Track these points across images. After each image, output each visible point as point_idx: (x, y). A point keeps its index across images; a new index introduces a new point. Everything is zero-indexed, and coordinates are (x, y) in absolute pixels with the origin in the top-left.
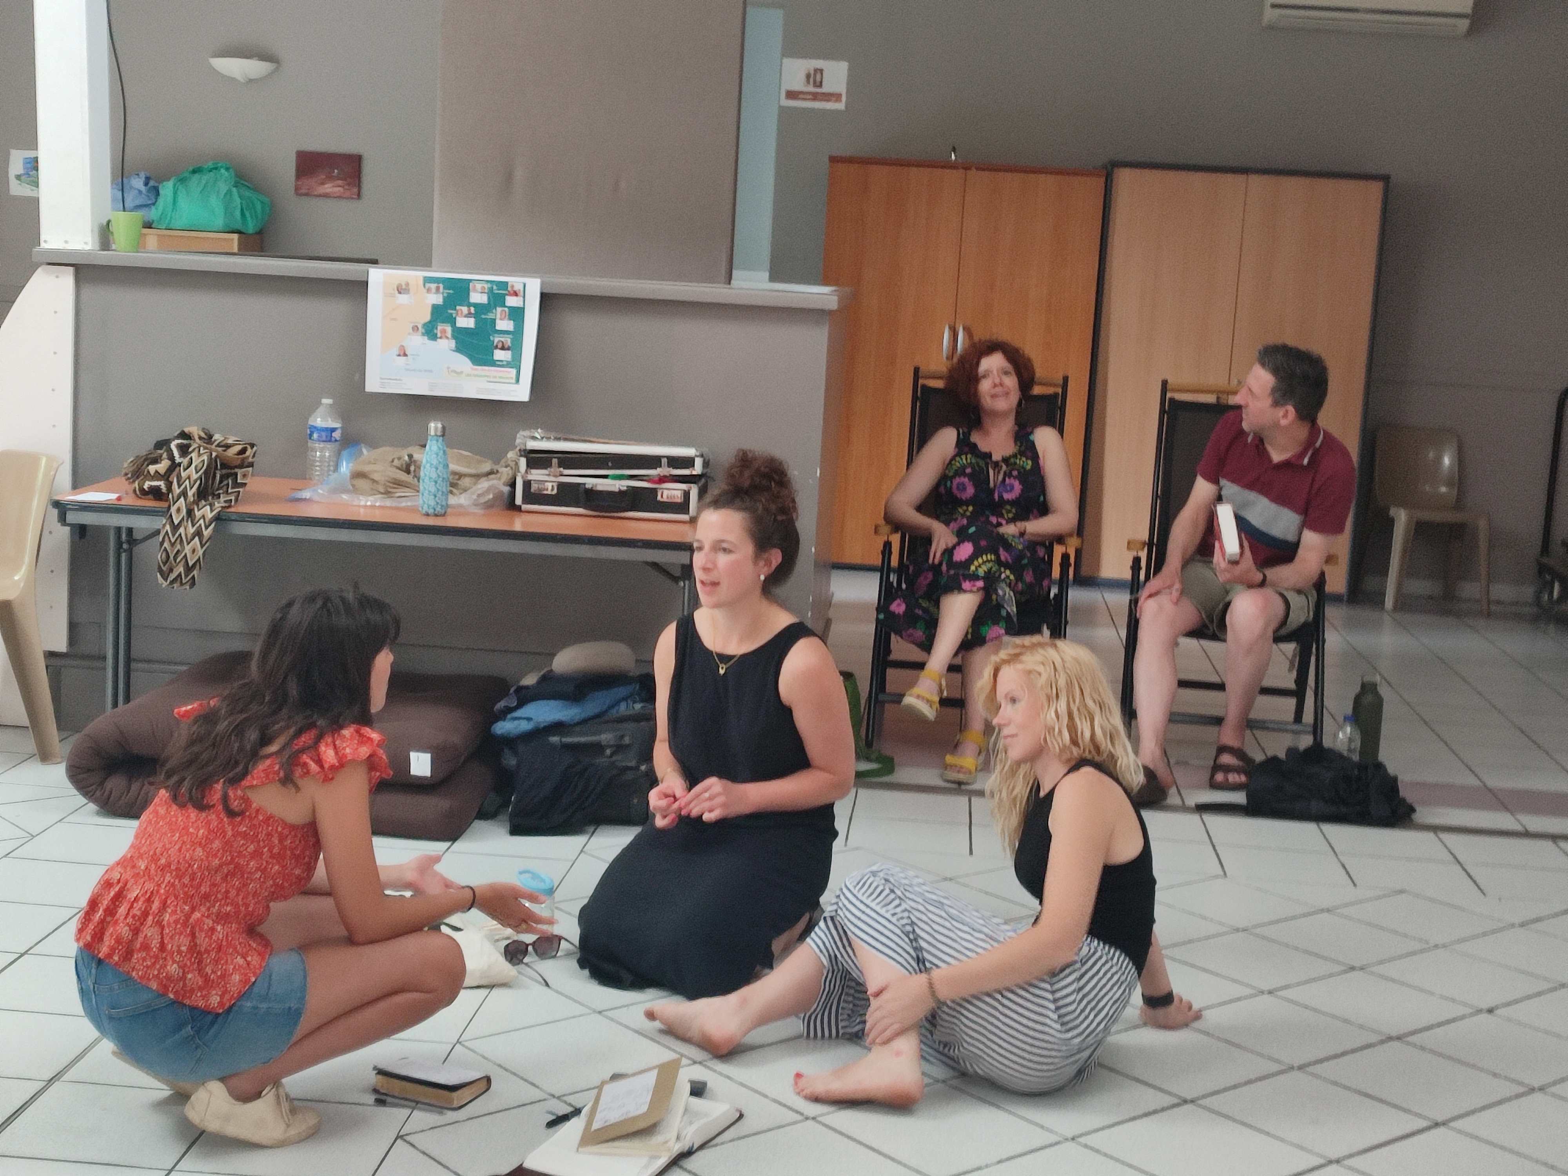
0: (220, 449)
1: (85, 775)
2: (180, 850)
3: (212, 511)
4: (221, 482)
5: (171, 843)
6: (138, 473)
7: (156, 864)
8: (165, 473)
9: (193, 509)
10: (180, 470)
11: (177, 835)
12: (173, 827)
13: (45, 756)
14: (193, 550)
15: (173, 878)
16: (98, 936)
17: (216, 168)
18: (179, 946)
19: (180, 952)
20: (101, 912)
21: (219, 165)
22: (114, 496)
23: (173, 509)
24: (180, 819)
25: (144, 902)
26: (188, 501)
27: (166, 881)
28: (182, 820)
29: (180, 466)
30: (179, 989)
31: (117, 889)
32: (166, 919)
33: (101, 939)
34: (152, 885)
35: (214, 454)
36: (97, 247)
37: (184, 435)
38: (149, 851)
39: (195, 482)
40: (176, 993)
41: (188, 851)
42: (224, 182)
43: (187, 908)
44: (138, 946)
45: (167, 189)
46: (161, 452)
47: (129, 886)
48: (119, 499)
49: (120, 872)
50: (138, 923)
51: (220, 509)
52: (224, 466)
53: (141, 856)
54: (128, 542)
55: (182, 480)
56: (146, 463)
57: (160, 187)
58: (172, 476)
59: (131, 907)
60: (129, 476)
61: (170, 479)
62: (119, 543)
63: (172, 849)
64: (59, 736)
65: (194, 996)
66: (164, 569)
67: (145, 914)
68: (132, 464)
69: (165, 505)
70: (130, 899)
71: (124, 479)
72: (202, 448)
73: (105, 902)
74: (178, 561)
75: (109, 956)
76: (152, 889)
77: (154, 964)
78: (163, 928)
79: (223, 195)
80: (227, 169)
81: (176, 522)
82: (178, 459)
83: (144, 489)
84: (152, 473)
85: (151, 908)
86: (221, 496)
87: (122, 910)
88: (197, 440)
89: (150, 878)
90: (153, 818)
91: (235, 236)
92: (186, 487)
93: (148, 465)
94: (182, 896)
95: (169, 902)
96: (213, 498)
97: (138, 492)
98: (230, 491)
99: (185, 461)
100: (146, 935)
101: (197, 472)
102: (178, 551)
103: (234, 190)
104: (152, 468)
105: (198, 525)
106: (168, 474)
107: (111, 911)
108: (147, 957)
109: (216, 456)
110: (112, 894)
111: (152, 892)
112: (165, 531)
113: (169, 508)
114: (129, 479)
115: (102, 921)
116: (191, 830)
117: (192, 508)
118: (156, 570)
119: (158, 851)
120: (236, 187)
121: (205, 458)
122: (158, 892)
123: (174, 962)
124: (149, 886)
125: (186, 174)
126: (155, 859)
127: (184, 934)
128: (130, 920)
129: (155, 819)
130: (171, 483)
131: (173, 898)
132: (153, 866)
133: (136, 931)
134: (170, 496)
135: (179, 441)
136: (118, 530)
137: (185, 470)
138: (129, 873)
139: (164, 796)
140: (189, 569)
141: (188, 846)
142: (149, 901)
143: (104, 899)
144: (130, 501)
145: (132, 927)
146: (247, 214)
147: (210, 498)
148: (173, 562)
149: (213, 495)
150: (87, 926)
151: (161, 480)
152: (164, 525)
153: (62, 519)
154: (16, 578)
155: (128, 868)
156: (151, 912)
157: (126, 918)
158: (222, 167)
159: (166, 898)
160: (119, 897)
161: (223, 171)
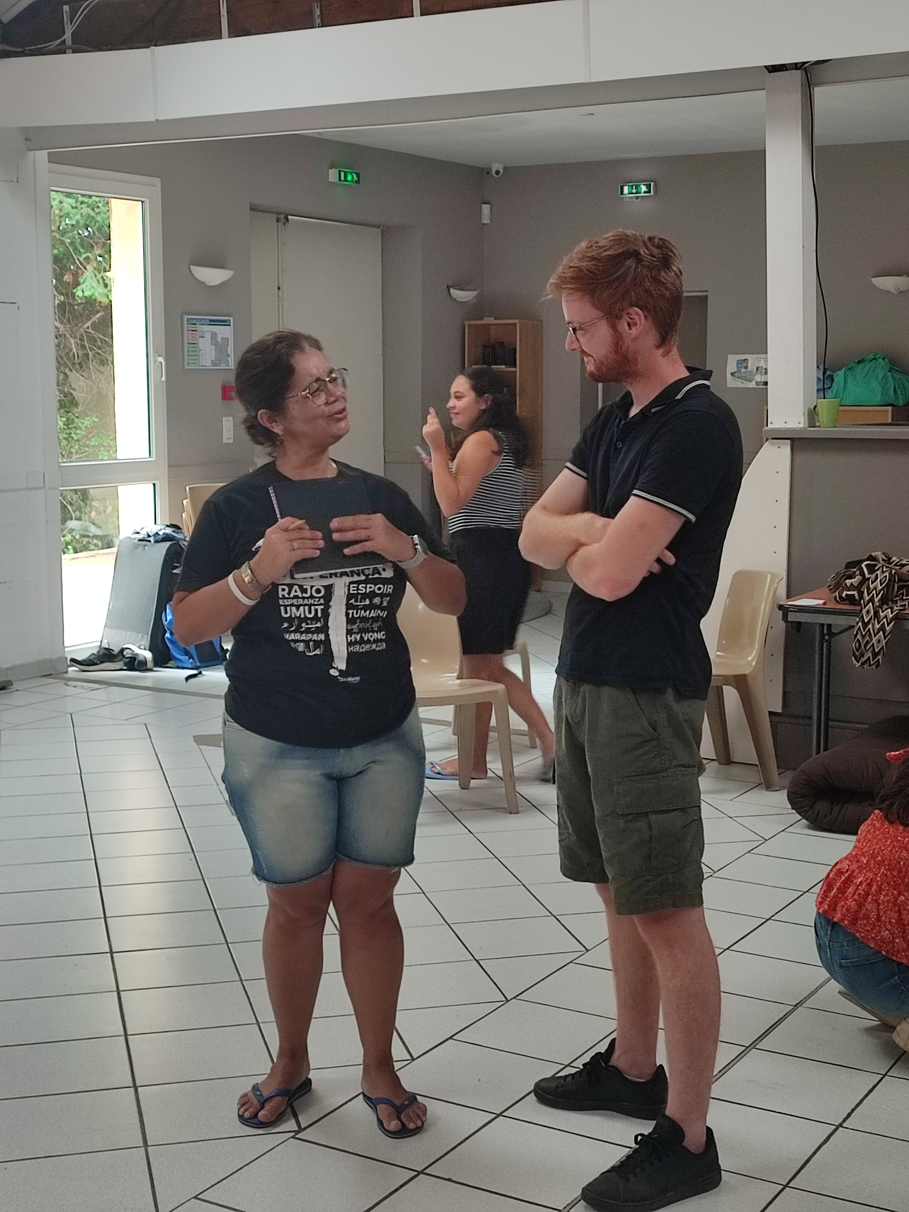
0: (897, 568)
1: (802, 799)
2: (891, 851)
3: (892, 613)
4: (898, 592)
5: (884, 846)
6: (838, 585)
7: (874, 860)
8: (858, 585)
9: (879, 611)
10: (869, 583)
11: (890, 841)
12: (887, 836)
13: (769, 786)
14: (879, 641)
15: (886, 870)
16: (833, 907)
17: (875, 359)
18: (890, 919)
19: (890, 923)
20: (835, 890)
21: (878, 356)
22: (822, 602)
23: (864, 611)
24: (891, 830)
25: (867, 885)
26: (875, 606)
27: (881, 872)
28: (893, 831)
29: (869, 581)
30: (890, 949)
31: (847, 875)
32: (881, 899)
33: (835, 909)
34: (872, 874)
35: (893, 571)
36: (807, 425)
37: (871, 558)
38: (869, 851)
39: (880, 591)
40: (887, 951)
41: (896, 852)
42: (881, 368)
43: (896, 892)
44: (861, 915)
45: (839, 377)
46: (855, 570)
47: (855, 874)
48: (824, 604)
49: (848, 864)
50: (862, 900)
51: (898, 611)
52: (900, 580)
53: (863, 854)
54: (828, 634)
55: (871, 591)
56: (844, 578)
57: (835, 375)
58: (863, 587)
59: (857, 889)
60: (832, 587)
61: (862, 590)
62: (823, 635)
63: (886, 851)
64: (778, 771)
65: (899, 955)
66: (857, 654)
67: (867, 894)
68: (833, 579)
69: (859, 608)
70: (856, 883)
71: (827, 590)
72: (884, 567)
73: (838, 884)
74: (868, 648)
75: (842, 920)
76: (871, 877)
77: (872, 929)
78: (879, 904)
79: (881, 378)
80: (883, 359)
81: (866, 620)
82: (867, 576)
83: (843, 597)
84: (848, 585)
85: (871, 890)
86: (898, 602)
87: (851, 890)
88: (882, 562)
89: (870, 870)
90: (872, 828)
91: (890, 408)
92: (873, 594)
93: (845, 580)
94: (892, 883)
95: (883, 887)
96: (892, 603)
97: (838, 599)
98: (904, 598)
99: (873, 576)
100: (867, 909)
101: (881, 585)
102: (867, 641)
103: (889, 373)
104: (848, 582)
105: (882, 622)
106: (860, 586)
107: (842, 891)
108: (868, 924)
109: (895, 573)
110: (843, 878)
111: (872, 879)
112: (858, 627)
113: (861, 611)
114: (831, 589)
115: (835, 896)
116: (899, 838)
117: (877, 610)
118: (852, 654)
119: (876, 851)
120: (889, 371)
121: (887, 574)
122: (875, 878)
123: (887, 929)
124: (870, 875)
125: (853, 365)
126: (873, 857)
127: (894, 910)
128: (856, 897)
129: (873, 829)
130: (863, 592)
131: (886, 885)
132: (873, 861)
133: (860, 905)
134: (862, 602)
135: (868, 562)
136: (822, 625)
137: (872, 583)
138: (854, 865)
139: (879, 814)
140: (875, 655)
141: (897, 849)
142: (870, 885)
143: (837, 883)
144: (831, 605)
145: (858, 902)
146: (899, 391)
147: (890, 603)
148: (864, 650)
149: (893, 601)
150: (825, 900)
151: (854, 591)
152: (858, 623)
153: (785, 618)
154: (750, 659)
155: (854, 862)
156: (871, 892)
157: (853, 896)
158: (879, 358)
159: (881, 885)
160: (848, 882)
161: (881, 360)
